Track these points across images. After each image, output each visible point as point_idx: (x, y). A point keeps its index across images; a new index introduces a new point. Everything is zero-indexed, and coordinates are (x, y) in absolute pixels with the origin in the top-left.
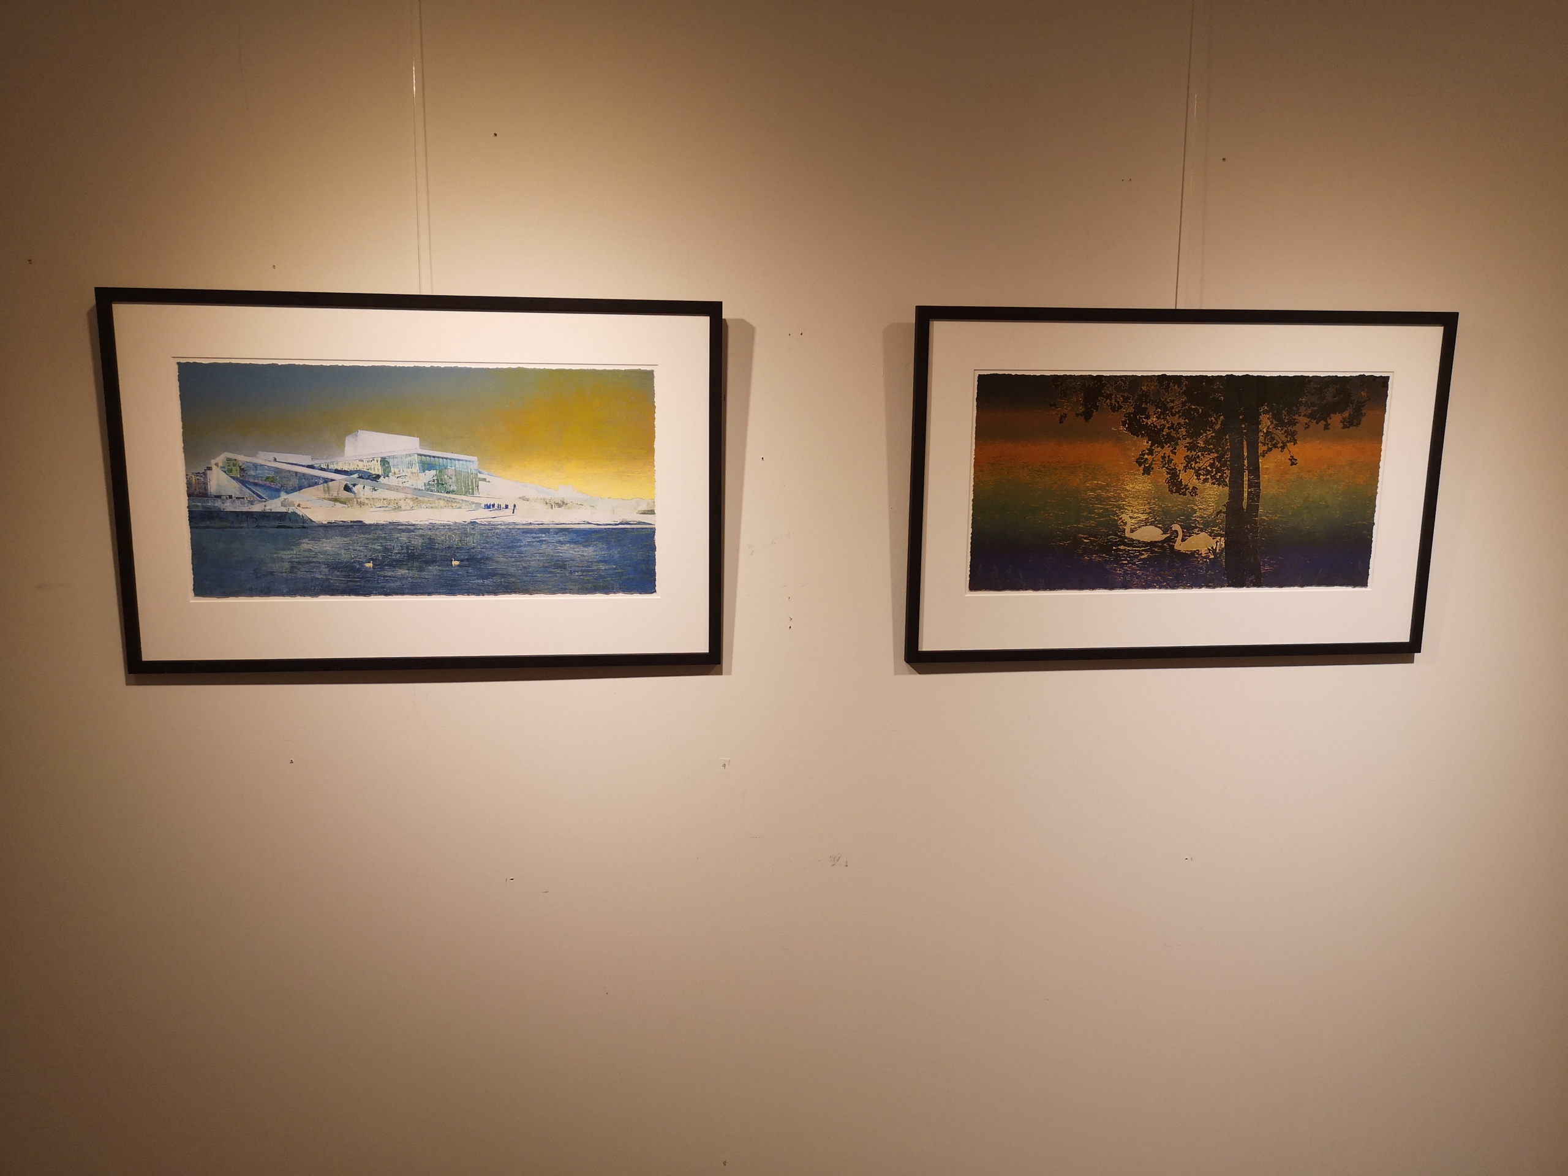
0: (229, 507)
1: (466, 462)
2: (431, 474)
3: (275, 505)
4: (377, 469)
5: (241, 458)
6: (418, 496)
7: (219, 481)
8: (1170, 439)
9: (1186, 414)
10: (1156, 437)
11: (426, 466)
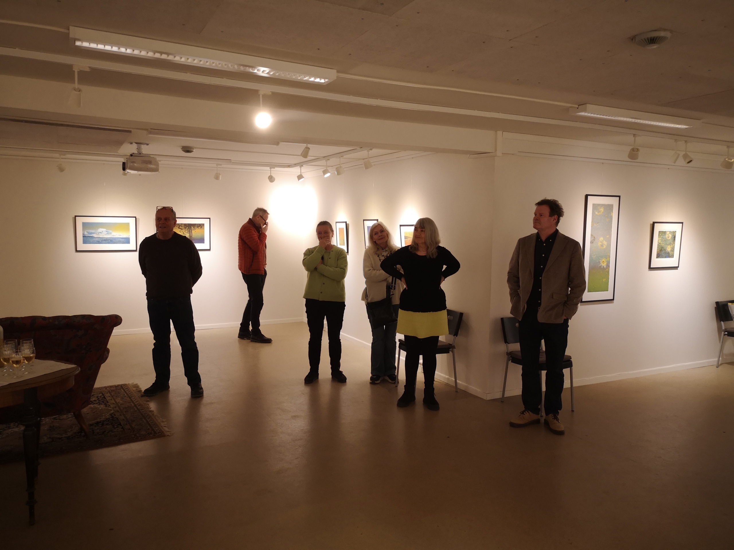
0: (86, 236)
1: (111, 231)
2: (107, 232)
3: (91, 235)
4: (102, 232)
5: (88, 231)
6: (106, 234)
7: (86, 233)
8: (183, 229)
9: (184, 227)
10: (181, 229)
11: (106, 232)
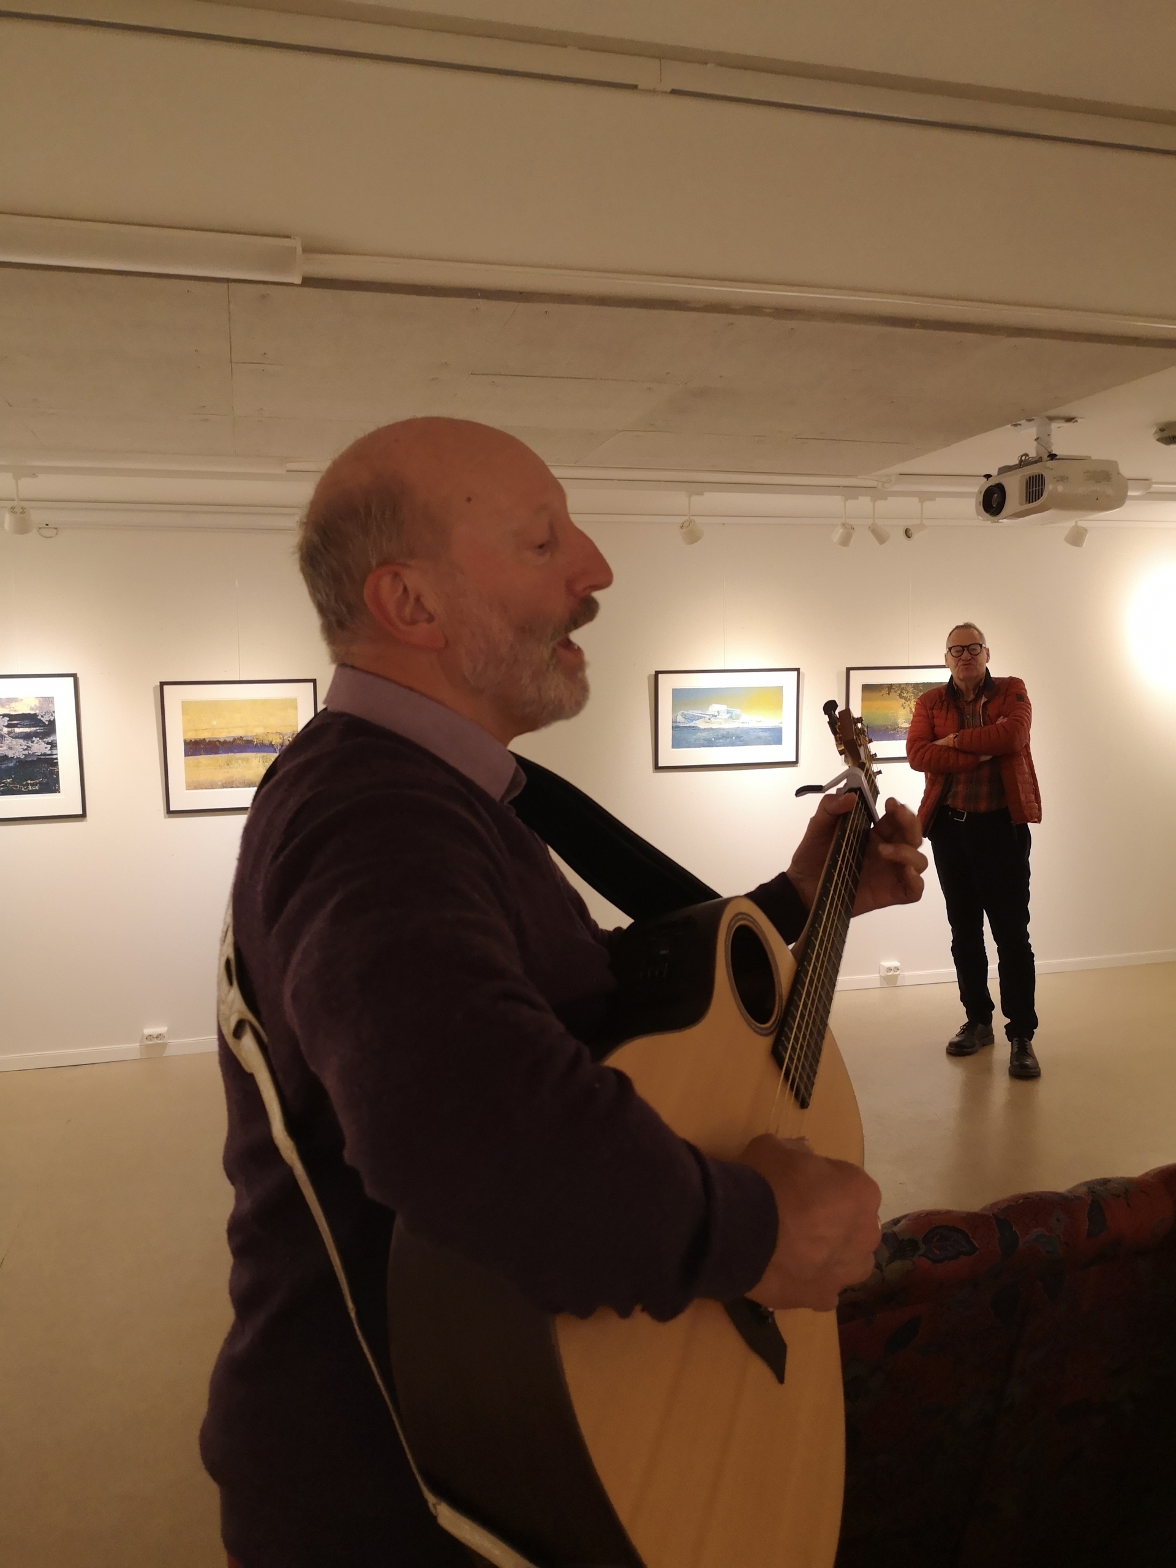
0: (681, 725)
1: (738, 711)
2: (729, 715)
3: (692, 724)
4: (716, 714)
5: (685, 712)
6: (726, 720)
7: (680, 718)
8: (909, 699)
9: (913, 693)
10: (905, 698)
11: (728, 713)
